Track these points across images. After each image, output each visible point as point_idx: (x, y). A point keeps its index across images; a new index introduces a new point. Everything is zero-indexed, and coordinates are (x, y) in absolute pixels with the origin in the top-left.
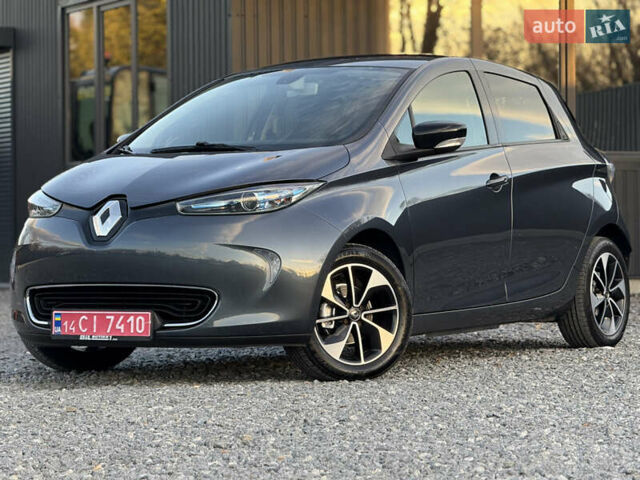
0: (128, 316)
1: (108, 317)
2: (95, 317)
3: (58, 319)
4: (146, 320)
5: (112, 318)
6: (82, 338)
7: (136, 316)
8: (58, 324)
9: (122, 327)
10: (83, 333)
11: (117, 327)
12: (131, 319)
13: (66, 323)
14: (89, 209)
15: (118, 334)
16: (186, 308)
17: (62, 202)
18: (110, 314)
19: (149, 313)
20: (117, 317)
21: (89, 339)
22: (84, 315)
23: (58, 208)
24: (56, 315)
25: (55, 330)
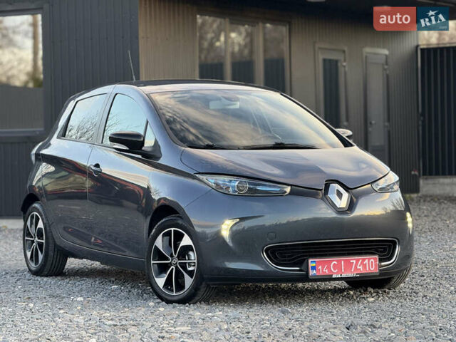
0: (364, 260)
1: (352, 261)
2: (343, 262)
3: (314, 264)
4: (375, 262)
5: (354, 261)
6: (334, 276)
7: (369, 259)
8: (313, 268)
9: (361, 267)
10: (335, 273)
11: (358, 267)
12: (366, 261)
13: (320, 267)
14: (321, 190)
15: (359, 272)
16: (381, 252)
17: (291, 185)
18: (353, 259)
19: (377, 257)
20: (357, 261)
21: (340, 276)
22: (334, 261)
23: (288, 189)
24: (312, 262)
25: (312, 273)
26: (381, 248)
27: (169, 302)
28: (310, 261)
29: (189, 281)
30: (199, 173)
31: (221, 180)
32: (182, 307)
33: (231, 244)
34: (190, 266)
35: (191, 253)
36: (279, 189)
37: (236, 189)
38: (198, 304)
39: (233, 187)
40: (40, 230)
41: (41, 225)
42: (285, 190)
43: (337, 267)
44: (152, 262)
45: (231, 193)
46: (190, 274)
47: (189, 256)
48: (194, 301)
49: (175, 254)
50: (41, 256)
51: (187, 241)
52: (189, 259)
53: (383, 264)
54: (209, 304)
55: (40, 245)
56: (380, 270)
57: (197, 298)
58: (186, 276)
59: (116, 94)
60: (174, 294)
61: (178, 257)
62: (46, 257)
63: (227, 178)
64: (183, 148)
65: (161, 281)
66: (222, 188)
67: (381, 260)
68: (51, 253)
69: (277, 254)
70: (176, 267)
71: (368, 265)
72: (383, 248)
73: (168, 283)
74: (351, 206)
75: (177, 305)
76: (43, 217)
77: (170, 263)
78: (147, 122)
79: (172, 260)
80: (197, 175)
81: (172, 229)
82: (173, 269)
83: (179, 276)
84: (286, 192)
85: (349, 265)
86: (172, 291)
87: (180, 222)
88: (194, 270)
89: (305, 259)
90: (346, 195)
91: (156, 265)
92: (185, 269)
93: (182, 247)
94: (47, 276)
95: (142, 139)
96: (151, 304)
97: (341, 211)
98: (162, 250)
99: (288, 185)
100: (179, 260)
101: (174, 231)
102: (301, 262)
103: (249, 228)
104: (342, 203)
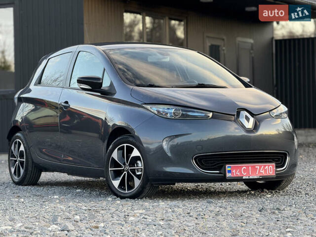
0: (265, 166)
1: (256, 167)
2: (250, 167)
3: (229, 169)
4: (273, 168)
5: (258, 167)
6: (244, 178)
7: (269, 166)
8: (229, 171)
9: (263, 172)
10: (245, 176)
11: (261, 171)
12: (267, 167)
13: (234, 171)
14: (234, 115)
15: (262, 175)
16: (276, 161)
17: (213, 112)
18: (257, 166)
19: (274, 164)
20: (260, 167)
21: (248, 178)
22: (244, 166)
23: (211, 115)
24: (228, 167)
25: (228, 175)
26: (276, 158)
27: (122, 198)
28: (227, 166)
29: (137, 182)
30: (145, 104)
31: (161, 108)
32: (133, 201)
33: (169, 154)
34: (138, 171)
35: (139, 162)
36: (204, 115)
37: (173, 115)
38: (144, 199)
39: (171, 113)
40: (22, 152)
41: (22, 148)
42: (209, 115)
43: (246, 170)
44: (110, 169)
45: (169, 117)
46: (139, 177)
47: (137, 164)
48: (141, 196)
49: (127, 163)
50: (22, 171)
51: (136, 153)
52: (137, 166)
53: (278, 169)
54: (151, 199)
55: (22, 163)
56: (277, 174)
57: (144, 194)
58: (135, 179)
59: (80, 52)
60: (126, 192)
61: (129, 165)
62: (26, 171)
63: (166, 107)
64: (132, 87)
65: (116, 183)
66: (162, 114)
67: (277, 167)
68: (30, 169)
69: (203, 161)
70: (128, 172)
71: (268, 170)
72: (278, 158)
73: (122, 185)
74: (256, 127)
75: (129, 199)
76: (24, 142)
77: (124, 169)
78: (104, 70)
79: (125, 167)
80: (143, 105)
81: (125, 145)
82: (125, 173)
83: (130, 179)
84: (209, 117)
85: (254, 169)
86: (125, 190)
87: (131, 139)
88: (141, 175)
89: (223, 165)
90: (252, 120)
91: (112, 172)
92: (134, 173)
93: (132, 157)
94: (26, 185)
95: (101, 81)
96: (110, 199)
97: (249, 131)
98: (117, 160)
99: (210, 111)
100: (130, 167)
101: (126, 146)
102: (221, 167)
103: (181, 143)
104: (250, 125)
